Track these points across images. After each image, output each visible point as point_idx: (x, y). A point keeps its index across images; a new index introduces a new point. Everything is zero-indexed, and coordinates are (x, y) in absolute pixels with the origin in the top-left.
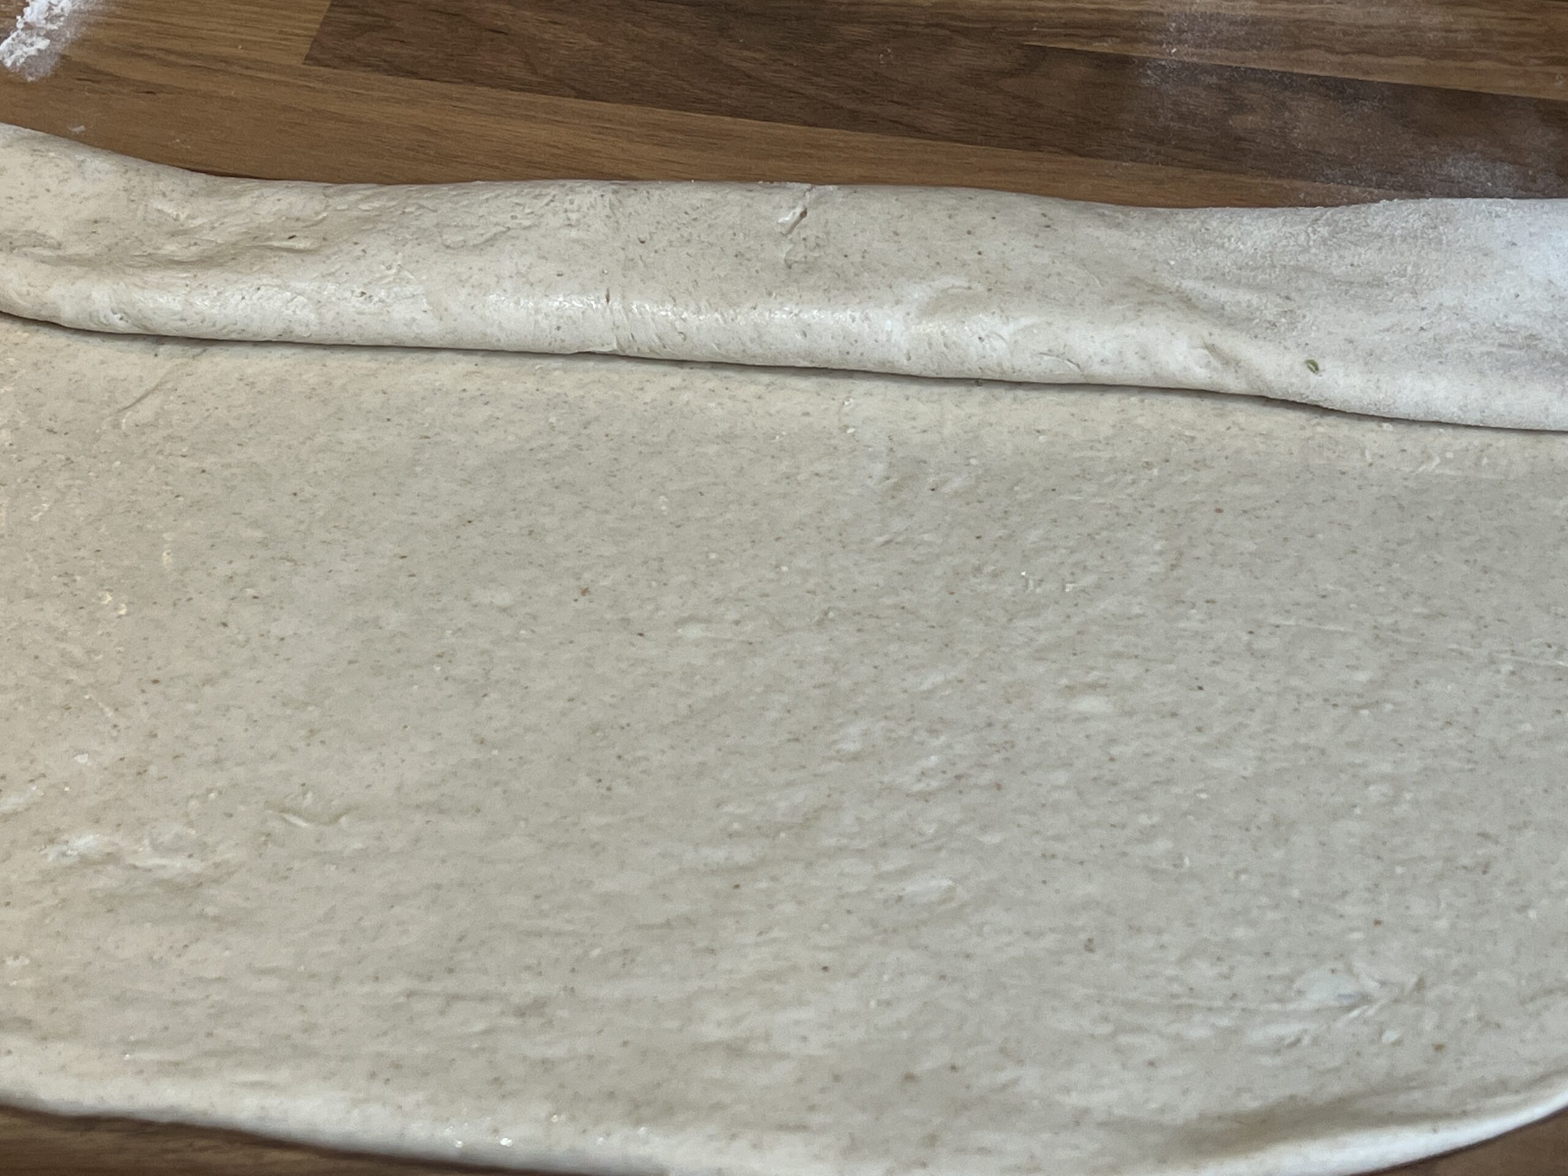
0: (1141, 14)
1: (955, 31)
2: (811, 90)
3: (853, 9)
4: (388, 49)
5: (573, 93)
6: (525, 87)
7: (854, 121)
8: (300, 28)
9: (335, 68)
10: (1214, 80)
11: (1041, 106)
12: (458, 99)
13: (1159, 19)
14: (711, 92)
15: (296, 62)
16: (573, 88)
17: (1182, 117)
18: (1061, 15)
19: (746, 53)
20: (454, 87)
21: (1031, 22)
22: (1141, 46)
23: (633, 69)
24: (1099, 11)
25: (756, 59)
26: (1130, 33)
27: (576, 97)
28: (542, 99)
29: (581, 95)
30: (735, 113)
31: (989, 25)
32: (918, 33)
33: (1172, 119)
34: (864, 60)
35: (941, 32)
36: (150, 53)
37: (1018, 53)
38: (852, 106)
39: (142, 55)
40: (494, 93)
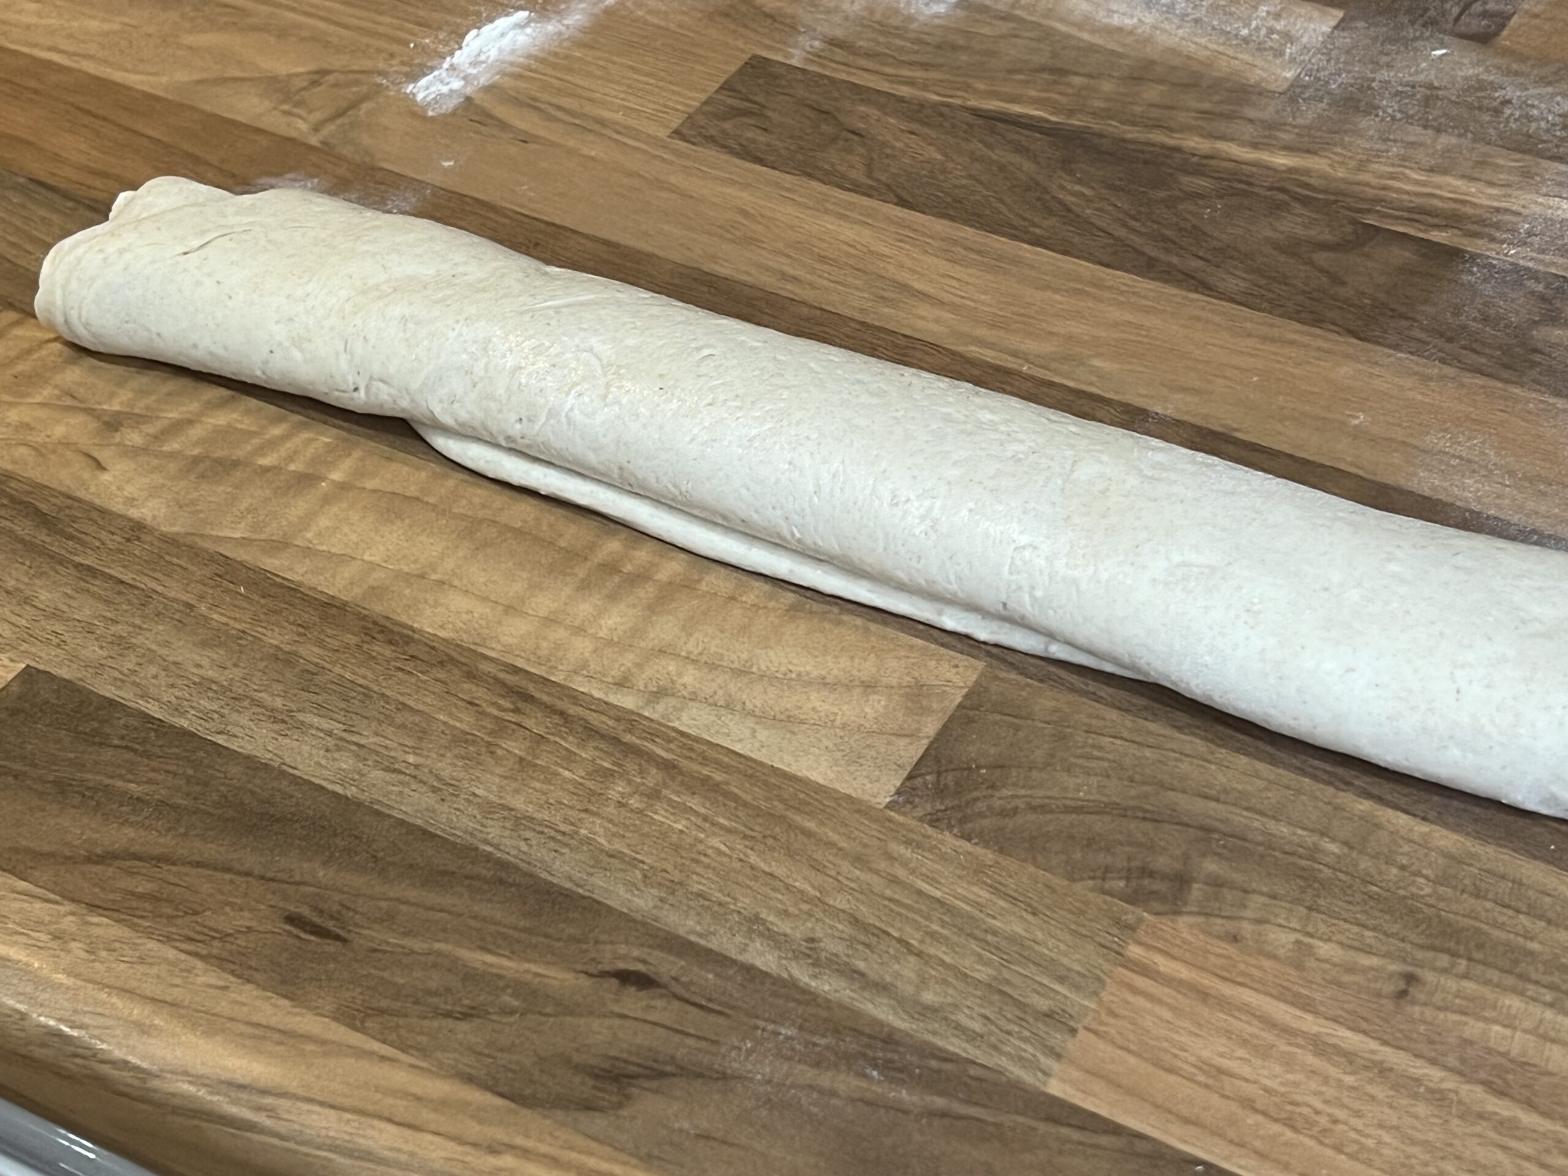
0: (1498, 210)
1: (1297, 198)
2: (1122, 233)
3: (1205, 162)
4: (749, 134)
5: (895, 200)
6: (856, 188)
7: (1148, 268)
8: (682, 103)
9: (694, 144)
10: (1540, 288)
11: (1343, 283)
12: (788, 190)
13: (1514, 219)
14: (1024, 219)
15: (663, 133)
16: (897, 196)
17: (1485, 319)
18: (1413, 198)
19: (1078, 188)
20: (788, 177)
21: (1379, 201)
22: (1480, 242)
23: (962, 187)
24: (1455, 201)
25: (1083, 194)
26: (1475, 228)
27: (897, 204)
28: (865, 201)
29: (902, 203)
30: (1036, 242)
31: (1333, 198)
32: (1257, 194)
33: (1474, 320)
34: (1190, 213)
35: (1281, 196)
36: (543, 106)
37: (1349, 228)
38: (1152, 254)
39: (535, 108)
40: (823, 188)
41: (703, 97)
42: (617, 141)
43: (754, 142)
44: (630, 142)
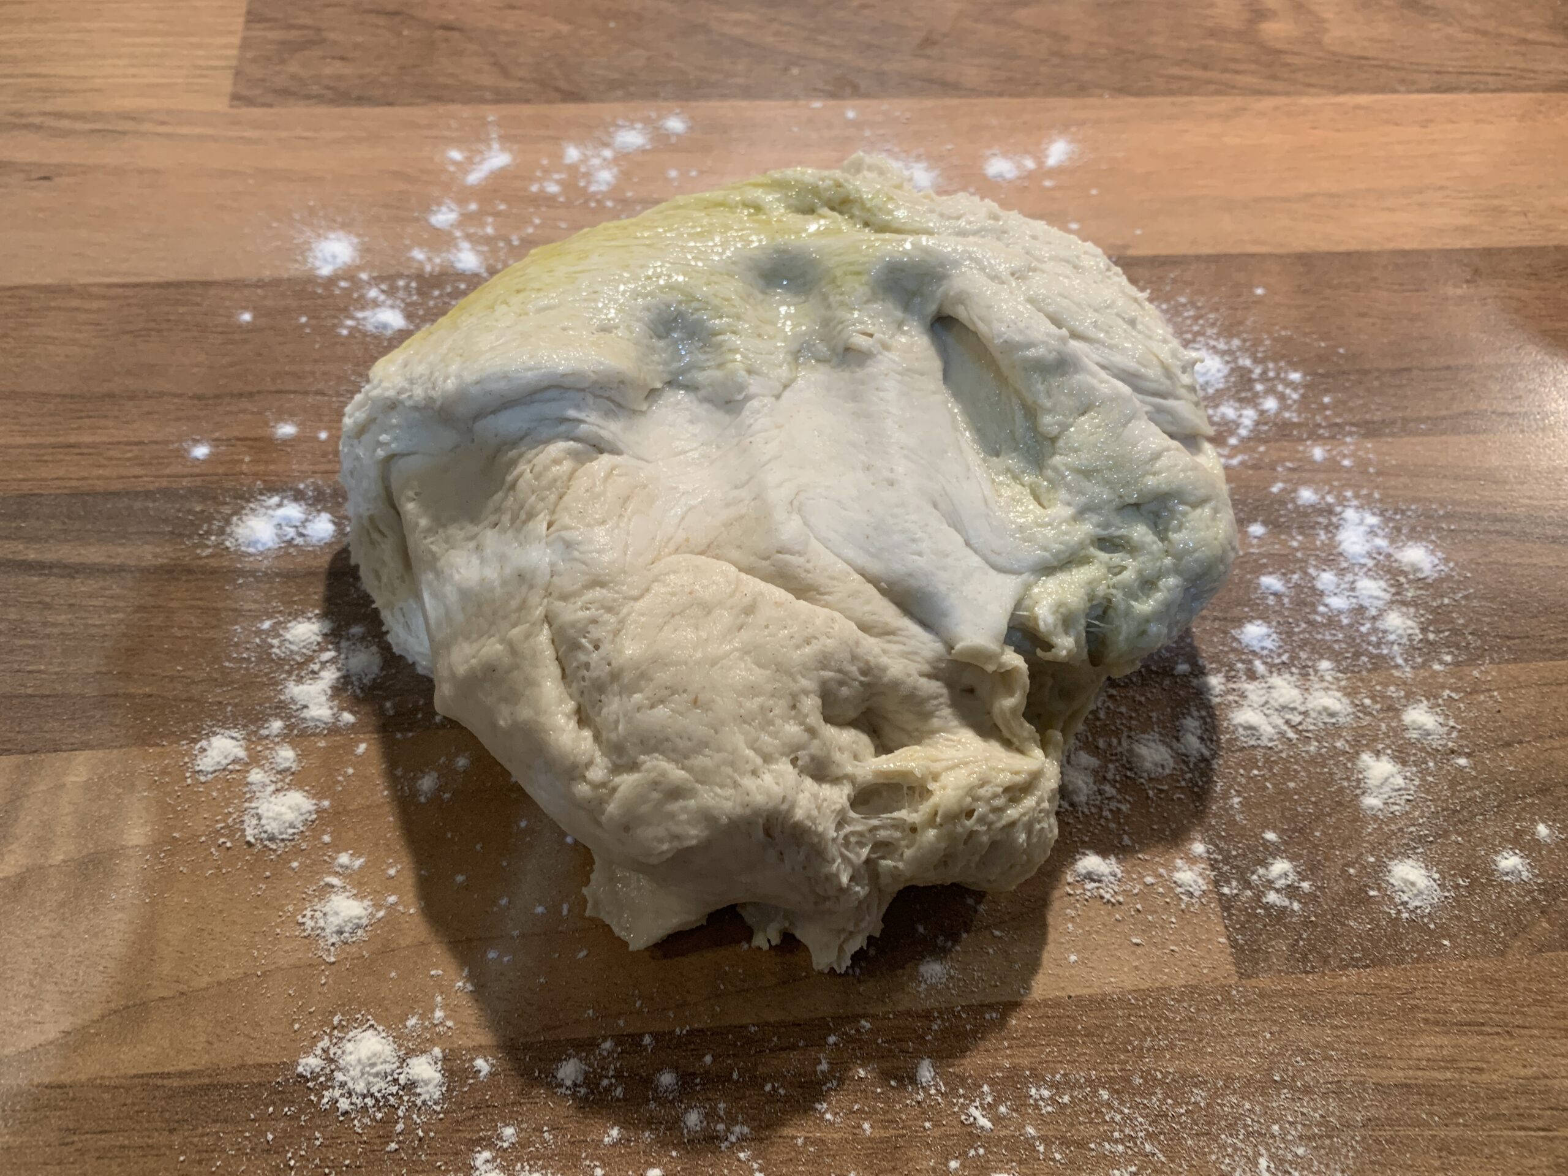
41: (236, 40)
42: (169, 136)
43: (340, 78)
44: (184, 130)
